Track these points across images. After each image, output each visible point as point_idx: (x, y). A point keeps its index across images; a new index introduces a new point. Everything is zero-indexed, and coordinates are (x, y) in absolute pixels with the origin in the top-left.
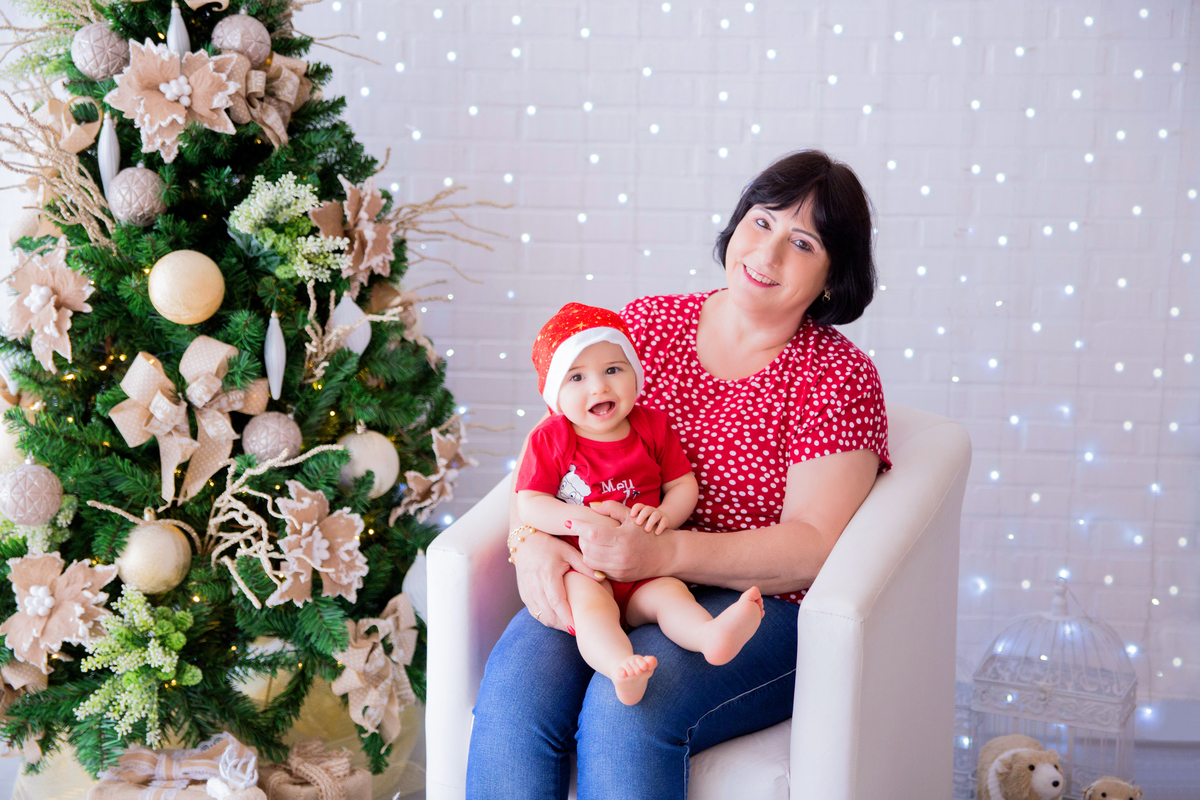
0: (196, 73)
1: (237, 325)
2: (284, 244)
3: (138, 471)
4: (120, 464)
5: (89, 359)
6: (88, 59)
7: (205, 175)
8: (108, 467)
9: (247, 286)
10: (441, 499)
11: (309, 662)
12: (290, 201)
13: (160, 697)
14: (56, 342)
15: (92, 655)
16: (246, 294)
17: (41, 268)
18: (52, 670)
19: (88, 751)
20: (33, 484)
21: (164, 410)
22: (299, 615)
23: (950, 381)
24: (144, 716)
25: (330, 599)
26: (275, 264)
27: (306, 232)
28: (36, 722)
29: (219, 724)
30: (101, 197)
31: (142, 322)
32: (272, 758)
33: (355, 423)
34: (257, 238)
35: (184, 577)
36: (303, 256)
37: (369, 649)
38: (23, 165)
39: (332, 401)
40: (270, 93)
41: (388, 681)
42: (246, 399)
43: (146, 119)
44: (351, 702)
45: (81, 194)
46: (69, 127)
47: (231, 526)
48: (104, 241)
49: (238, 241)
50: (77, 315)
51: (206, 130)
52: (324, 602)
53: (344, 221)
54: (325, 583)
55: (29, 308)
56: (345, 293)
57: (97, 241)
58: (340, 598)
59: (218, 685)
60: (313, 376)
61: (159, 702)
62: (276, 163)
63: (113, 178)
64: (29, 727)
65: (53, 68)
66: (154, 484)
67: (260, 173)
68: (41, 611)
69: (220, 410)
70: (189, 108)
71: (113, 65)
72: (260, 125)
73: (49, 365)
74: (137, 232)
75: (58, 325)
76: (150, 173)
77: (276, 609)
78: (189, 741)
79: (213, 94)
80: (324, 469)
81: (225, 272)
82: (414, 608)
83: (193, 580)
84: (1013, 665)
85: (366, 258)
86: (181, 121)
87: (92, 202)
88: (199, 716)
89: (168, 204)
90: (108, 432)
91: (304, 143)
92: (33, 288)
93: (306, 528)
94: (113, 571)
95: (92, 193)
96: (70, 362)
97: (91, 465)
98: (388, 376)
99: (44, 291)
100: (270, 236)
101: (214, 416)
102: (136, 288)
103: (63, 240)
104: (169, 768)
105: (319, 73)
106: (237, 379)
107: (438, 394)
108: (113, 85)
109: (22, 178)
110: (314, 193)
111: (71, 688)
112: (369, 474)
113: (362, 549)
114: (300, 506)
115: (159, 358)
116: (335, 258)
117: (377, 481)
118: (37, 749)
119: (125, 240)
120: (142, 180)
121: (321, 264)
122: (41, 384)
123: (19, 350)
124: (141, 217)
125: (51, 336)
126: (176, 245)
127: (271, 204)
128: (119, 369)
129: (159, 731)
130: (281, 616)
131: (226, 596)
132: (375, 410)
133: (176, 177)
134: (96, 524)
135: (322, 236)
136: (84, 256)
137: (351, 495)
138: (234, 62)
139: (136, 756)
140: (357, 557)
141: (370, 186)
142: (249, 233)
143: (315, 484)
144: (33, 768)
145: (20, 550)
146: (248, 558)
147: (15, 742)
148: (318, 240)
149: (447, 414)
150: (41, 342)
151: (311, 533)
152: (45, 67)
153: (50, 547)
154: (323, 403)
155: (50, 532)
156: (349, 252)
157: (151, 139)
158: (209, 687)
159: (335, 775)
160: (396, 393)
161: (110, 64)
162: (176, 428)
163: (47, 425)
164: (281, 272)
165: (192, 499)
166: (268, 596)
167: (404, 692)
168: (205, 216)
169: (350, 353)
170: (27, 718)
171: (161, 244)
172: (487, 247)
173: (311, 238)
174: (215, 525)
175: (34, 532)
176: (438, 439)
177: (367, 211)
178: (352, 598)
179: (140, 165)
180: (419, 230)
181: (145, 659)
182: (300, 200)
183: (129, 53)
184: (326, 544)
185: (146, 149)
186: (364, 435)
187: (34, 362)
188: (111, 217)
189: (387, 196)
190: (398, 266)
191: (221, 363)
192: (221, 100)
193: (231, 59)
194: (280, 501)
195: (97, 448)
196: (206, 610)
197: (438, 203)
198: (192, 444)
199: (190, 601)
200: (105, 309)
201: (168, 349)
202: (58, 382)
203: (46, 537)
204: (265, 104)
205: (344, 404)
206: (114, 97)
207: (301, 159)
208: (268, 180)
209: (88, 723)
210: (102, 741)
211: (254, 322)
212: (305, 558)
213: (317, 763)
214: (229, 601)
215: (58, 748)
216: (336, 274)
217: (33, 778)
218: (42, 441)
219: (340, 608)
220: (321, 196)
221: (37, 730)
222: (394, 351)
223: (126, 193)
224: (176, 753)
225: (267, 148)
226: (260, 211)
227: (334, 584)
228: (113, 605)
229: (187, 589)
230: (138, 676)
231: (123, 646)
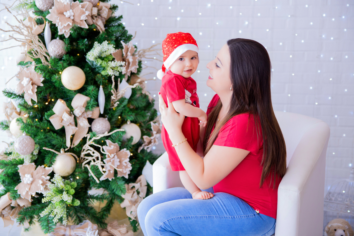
0: (75, 8)
1: (90, 90)
2: (104, 64)
3: (59, 137)
4: (53, 135)
5: (42, 101)
6: (41, 4)
7: (79, 42)
8: (49, 136)
9: (92, 77)
10: (155, 144)
11: (113, 197)
12: (106, 50)
13: (67, 209)
14: (32, 96)
15: (45, 197)
16: (92, 80)
17: (27, 72)
18: (33, 200)
19: (44, 227)
20: (26, 142)
21: (66, 117)
22: (110, 183)
23: (314, 104)
24: (62, 216)
25: (120, 178)
26: (101, 70)
27: (111, 60)
28: (28, 217)
29: (85, 216)
30: (45, 49)
31: (59, 89)
32: (101, 227)
33: (127, 121)
34: (95, 62)
35: (74, 171)
36: (110, 68)
37: (132, 193)
38: (21, 39)
39: (120, 114)
40: (99, 14)
43: (60, 24)
44: (127, 209)
45: (39, 48)
46: (35, 26)
47: (89, 155)
48: (47, 63)
49: (89, 63)
50: (39, 87)
51: (79, 27)
52: (118, 179)
53: (123, 56)
54: (118, 173)
55: (23, 85)
56: (123, 79)
57: (44, 63)
58: (123, 177)
59: (85, 205)
60: (113, 106)
61: (67, 211)
62: (101, 37)
63: (49, 43)
64: (26, 218)
65: (29, 7)
66: (64, 141)
67: (96, 41)
68: (29, 182)
69: (84, 117)
70: (73, 20)
71: (49, 6)
72: (96, 25)
73: (30, 103)
74: (57, 61)
75: (33, 90)
76: (61, 41)
77: (103, 181)
78: (75, 222)
79: (81, 15)
80: (117, 135)
81: (85, 73)
82: (146, 179)
83: (76, 172)
84: (335, 195)
85: (130, 68)
86: (71, 24)
87: (43, 51)
88: (79, 214)
89: (67, 51)
90: (49, 124)
91: (110, 30)
92: (24, 78)
93: (113, 155)
94: (51, 169)
95: (43, 48)
96: (36, 102)
97: (44, 136)
98: (137, 105)
99: (28, 79)
100: (100, 61)
101: (82, 119)
102: (57, 79)
103: (34, 63)
104: (70, 232)
105: (114, 8)
106: (90, 108)
107: (152, 110)
108: (49, 13)
109: (20, 43)
110: (114, 47)
111: (39, 206)
112: (132, 137)
113: (130, 161)
114: (110, 148)
115: (65, 100)
116: (120, 68)
117: (134, 139)
118: (28, 224)
119: (54, 63)
120: (59, 44)
121: (116, 70)
122: (27, 109)
123: (20, 98)
124: (59, 55)
125: (30, 94)
126: (70, 65)
127: (100, 51)
128: (52, 104)
129: (67, 220)
130: (104, 183)
131: (87, 177)
132: (133, 117)
133: (70, 42)
134: (45, 154)
135: (116, 60)
136: (40, 68)
137: (126, 144)
138: (87, 5)
139: (59, 228)
140: (128, 164)
141: (131, 44)
142: (93, 60)
143: (115, 141)
144: (27, 230)
145: (22, 162)
146: (94, 166)
147: (21, 223)
148: (115, 62)
149: (155, 117)
150: (27, 96)
151: (114, 157)
152: (27, 7)
153: (31, 161)
154: (117, 114)
155: (31, 156)
156: (124, 66)
157: (61, 30)
158: (82, 205)
159: (122, 233)
160: (140, 111)
161: (48, 6)
162: (70, 124)
163: (30, 123)
164: (103, 73)
165: (76, 146)
166: (100, 177)
168: (78, 55)
169: (125, 99)
170: (25, 215)
171: (65, 64)
173: (113, 62)
174: (84, 155)
175: (26, 157)
176: (153, 125)
177: (130, 52)
178: (127, 177)
179: (58, 38)
180: (146, 58)
181: (62, 198)
182: (109, 50)
183: (54, 2)
184: (118, 160)
185: (60, 33)
186: (130, 125)
187: (25, 102)
188: (49, 55)
189: (136, 47)
190: (139, 70)
191: (85, 103)
192: (83, 17)
193: (86, 4)
194: (104, 147)
195: (46, 130)
196: (81, 181)
197: (151, 49)
198: (75, 129)
199: (76, 178)
200: (47, 85)
201: (67, 97)
202: (33, 108)
203: (30, 158)
204: (97, 18)
205: (123, 115)
206: (49, 16)
208: (99, 43)
209: (44, 218)
210: (49, 224)
211: (95, 89)
212: (112, 165)
213: (116, 229)
214: (88, 178)
215: (34, 223)
216: (121, 73)
217: (27, 232)
218: (28, 128)
219: (123, 180)
220: (116, 48)
221: (28, 219)
222: (139, 97)
223: (54, 48)
224: (72, 226)
225: (98, 32)
226: (97, 53)
227: (121, 173)
228: (52, 180)
229: (75, 175)
230: (60, 203)
231: (55, 194)
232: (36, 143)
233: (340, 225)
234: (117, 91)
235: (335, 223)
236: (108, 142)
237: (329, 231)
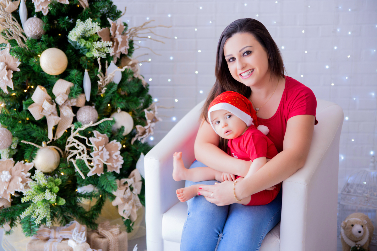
1: (73, 75)
2: (88, 45)
3: (39, 129)
4: (33, 126)
5: (20, 88)
7: (59, 20)
8: (28, 128)
9: (76, 60)
10: (150, 134)
11: (104, 195)
12: (90, 29)
13: (51, 209)
14: (7, 82)
15: (25, 196)
16: (76, 63)
17: (1, 55)
18: (12, 200)
19: (26, 229)
20: (1, 135)
21: (47, 106)
22: (99, 179)
23: (330, 85)
24: (45, 217)
25: (110, 173)
26: (86, 52)
27: (97, 40)
28: (8, 218)
29: (72, 217)
30: (21, 29)
31: (38, 74)
32: (91, 228)
33: (117, 109)
35: (57, 166)
36: (96, 49)
37: (124, 190)
39: (108, 101)
41: (132, 201)
42: (77, 102)
44: (119, 208)
45: (14, 28)
46: (8, 2)
47: (73, 148)
48: (24, 45)
49: (72, 44)
50: (15, 72)
51: (58, 3)
52: (108, 174)
53: (110, 35)
54: (108, 167)
56: (112, 62)
57: (21, 45)
58: (114, 172)
59: (72, 204)
60: (101, 92)
61: (50, 211)
62: (84, 14)
63: (25, 21)
64: (5, 220)
66: (46, 133)
67: (79, 19)
68: (7, 180)
69: (68, 106)
73: (6, 91)
74: (35, 42)
75: (8, 76)
76: (38, 19)
77: (91, 177)
78: (62, 223)
80: (106, 126)
81: (68, 55)
82: (140, 174)
83: (61, 167)
84: (355, 187)
85: (119, 48)
87: (18, 31)
88: (65, 214)
89: (46, 31)
90: (28, 114)
91: (95, 6)
93: (100, 148)
94: (32, 165)
95: (18, 27)
96: (13, 89)
97: (22, 127)
98: (128, 91)
99: (2, 64)
100: (84, 42)
101: (66, 108)
102: (36, 62)
103: (8, 45)
104: (55, 234)
106: (74, 94)
107: (146, 96)
110: (99, 25)
111: (19, 206)
112: (123, 127)
113: (121, 154)
114: (98, 140)
115: (45, 87)
116: (107, 49)
117: (125, 129)
118: (9, 227)
119: (31, 45)
120: (36, 22)
121: (102, 51)
122: (3, 97)
124: (36, 36)
125: (6, 80)
126: (49, 46)
127: (83, 30)
128: (31, 91)
130: (93, 179)
131: (73, 172)
132: (124, 104)
133: (48, 20)
134: (25, 148)
135: (103, 41)
136: (16, 51)
137: (116, 135)
139: (43, 230)
140: (119, 157)
141: (120, 21)
142: (76, 41)
143: (103, 132)
144: (8, 233)
146: (80, 160)
148: (101, 43)
149: (150, 104)
151: (102, 150)
153: (9, 156)
154: (105, 102)
155: (9, 151)
156: (112, 47)
157: (38, 7)
158: (68, 204)
159: (114, 234)
160: (131, 97)
162: (52, 113)
163: (5, 113)
164: (88, 55)
165: (59, 138)
166: (88, 172)
167: (137, 204)
168: (60, 35)
169: (114, 84)
170: (4, 217)
171: (44, 46)
172: (163, 42)
173: (98, 42)
174: (68, 148)
175: (3, 151)
176: (147, 113)
177: (119, 31)
178: (118, 172)
179: (35, 16)
180: (138, 37)
181: (44, 197)
182: (94, 29)
184: (108, 153)
185: (37, 10)
186: (121, 113)
188: (25, 36)
189: (126, 25)
190: (130, 51)
191: (68, 89)
194: (91, 139)
195: (24, 121)
196: (66, 178)
197: (144, 27)
198: (58, 119)
199: (60, 174)
200: (25, 70)
201: (49, 84)
202: (10, 96)
203: (8, 153)
205: (113, 102)
207: (94, 12)
208: (82, 21)
209: (25, 219)
210: (31, 226)
211: (79, 74)
212: (100, 159)
213: (108, 230)
214: (74, 174)
215: (16, 226)
216: (108, 55)
217: (8, 236)
218: (4, 119)
219: (114, 175)
220: (101, 26)
221: (8, 221)
222: (130, 82)
223: (30, 27)
224: (58, 228)
225: (81, 8)
226: (79, 33)
227: (111, 167)
228: (33, 177)
229: (59, 171)
230: (42, 203)
231: (36, 192)
232: (13, 136)
233: (358, 219)
234: (104, 75)
235: (352, 218)
236: (96, 133)
237: (345, 227)
